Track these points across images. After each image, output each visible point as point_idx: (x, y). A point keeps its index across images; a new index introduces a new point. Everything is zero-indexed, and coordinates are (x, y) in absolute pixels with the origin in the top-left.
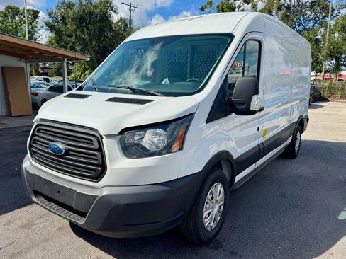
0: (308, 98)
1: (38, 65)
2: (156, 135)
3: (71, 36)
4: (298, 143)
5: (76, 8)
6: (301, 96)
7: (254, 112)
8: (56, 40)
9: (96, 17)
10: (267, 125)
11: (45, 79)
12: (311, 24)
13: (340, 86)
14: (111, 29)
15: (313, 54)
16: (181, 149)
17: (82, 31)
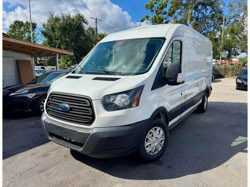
0: (211, 75)
1: (36, 59)
2: (123, 97)
3: (58, 40)
4: (206, 103)
5: (61, 21)
6: (207, 74)
7: (179, 84)
8: (48, 42)
9: (74, 27)
10: (187, 92)
11: (42, 68)
12: (212, 29)
13: (232, 68)
14: (84, 35)
15: (213, 48)
16: (138, 105)
17: (65, 36)
